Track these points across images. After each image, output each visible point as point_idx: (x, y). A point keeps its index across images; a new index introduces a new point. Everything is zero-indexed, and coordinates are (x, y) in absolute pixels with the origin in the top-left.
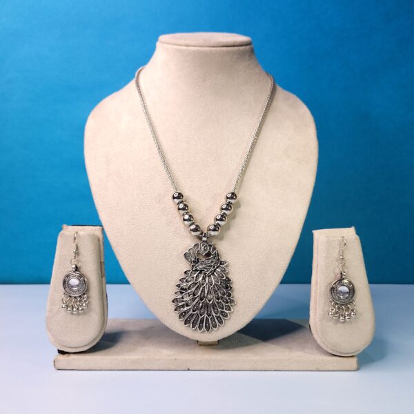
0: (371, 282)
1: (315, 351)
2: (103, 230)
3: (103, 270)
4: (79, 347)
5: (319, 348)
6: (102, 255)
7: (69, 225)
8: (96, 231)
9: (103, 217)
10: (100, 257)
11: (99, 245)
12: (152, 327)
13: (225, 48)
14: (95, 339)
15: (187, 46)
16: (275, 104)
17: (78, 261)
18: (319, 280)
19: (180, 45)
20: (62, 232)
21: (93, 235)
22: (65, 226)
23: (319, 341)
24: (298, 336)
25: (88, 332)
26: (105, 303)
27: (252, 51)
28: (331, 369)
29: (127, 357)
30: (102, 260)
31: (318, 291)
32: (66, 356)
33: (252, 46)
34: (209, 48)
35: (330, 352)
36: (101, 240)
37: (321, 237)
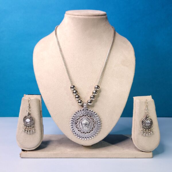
1: (134, 149)
2: (41, 97)
3: (41, 114)
5: (136, 148)
6: (41, 108)
7: (26, 94)
8: (38, 97)
9: (41, 91)
10: (40, 109)
11: (40, 103)
12: (63, 138)
13: (95, 17)
14: (38, 145)
15: (78, 16)
16: (116, 41)
17: (30, 111)
18: (136, 118)
19: (75, 15)
20: (23, 98)
21: (37, 99)
22: (25, 95)
23: (136, 145)
24: (126, 142)
25: (35, 141)
26: (42, 129)
27: (107, 18)
28: (141, 157)
29: (52, 152)
31: (136, 123)
32: (25, 152)
33: (106, 16)
34: (88, 17)
35: (140, 150)
36: (40, 101)
37: (137, 100)
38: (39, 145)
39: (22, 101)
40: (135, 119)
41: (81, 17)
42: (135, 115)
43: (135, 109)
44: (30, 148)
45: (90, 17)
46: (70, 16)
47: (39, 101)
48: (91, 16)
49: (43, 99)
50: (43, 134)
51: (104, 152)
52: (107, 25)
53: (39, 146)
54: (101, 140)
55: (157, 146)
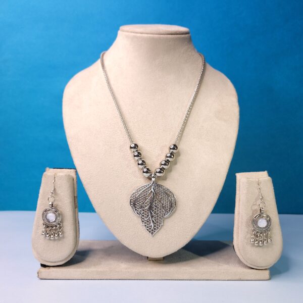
0: (280, 213)
2: (76, 172)
4: (58, 262)
5: (240, 262)
6: (76, 191)
7: (50, 168)
8: (71, 172)
9: (77, 162)
10: (74, 193)
11: (74, 183)
12: (113, 246)
13: (170, 36)
14: (69, 256)
15: (141, 33)
16: (206, 78)
19: (137, 33)
20: (45, 173)
21: (69, 175)
22: (47, 169)
24: (224, 253)
25: (64, 250)
26: (78, 228)
27: (190, 39)
28: (249, 279)
29: (94, 269)
30: (76, 195)
31: (240, 219)
33: (190, 35)
35: (249, 266)
36: (75, 179)
37: (242, 178)
38: (71, 257)
39: (43, 179)
40: (239, 211)
41: (146, 35)
42: (239, 204)
43: (239, 193)
44: (55, 262)
45: (162, 36)
46: (127, 34)
47: (73, 179)
48: (164, 34)
49: (80, 176)
50: (79, 237)
51: (186, 270)
52: (190, 50)
53: (71, 259)
54: (180, 248)
55: (278, 260)
